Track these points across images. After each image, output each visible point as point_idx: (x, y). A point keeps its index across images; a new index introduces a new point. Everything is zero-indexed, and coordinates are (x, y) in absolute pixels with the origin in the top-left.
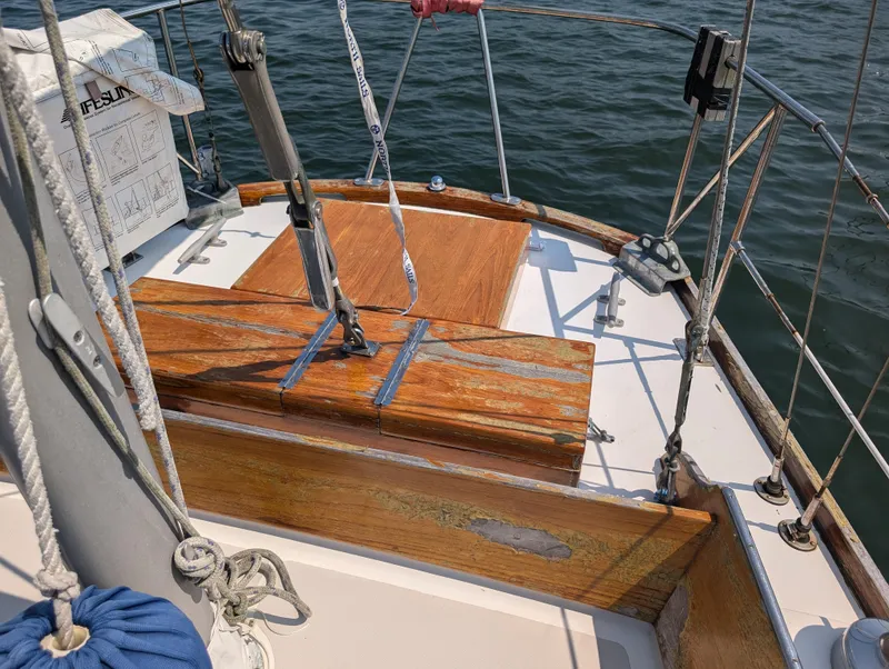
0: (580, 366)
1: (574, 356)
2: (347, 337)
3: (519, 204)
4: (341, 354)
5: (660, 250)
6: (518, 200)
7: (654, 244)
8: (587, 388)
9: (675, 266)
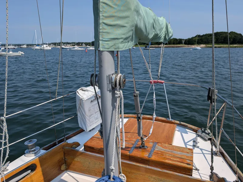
0: (190, 153)
1: (189, 151)
2: (142, 144)
3: (173, 121)
4: (140, 148)
5: (206, 131)
6: (173, 120)
7: (205, 130)
8: (192, 157)
9: (210, 135)
